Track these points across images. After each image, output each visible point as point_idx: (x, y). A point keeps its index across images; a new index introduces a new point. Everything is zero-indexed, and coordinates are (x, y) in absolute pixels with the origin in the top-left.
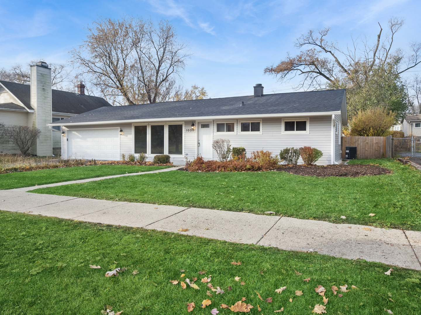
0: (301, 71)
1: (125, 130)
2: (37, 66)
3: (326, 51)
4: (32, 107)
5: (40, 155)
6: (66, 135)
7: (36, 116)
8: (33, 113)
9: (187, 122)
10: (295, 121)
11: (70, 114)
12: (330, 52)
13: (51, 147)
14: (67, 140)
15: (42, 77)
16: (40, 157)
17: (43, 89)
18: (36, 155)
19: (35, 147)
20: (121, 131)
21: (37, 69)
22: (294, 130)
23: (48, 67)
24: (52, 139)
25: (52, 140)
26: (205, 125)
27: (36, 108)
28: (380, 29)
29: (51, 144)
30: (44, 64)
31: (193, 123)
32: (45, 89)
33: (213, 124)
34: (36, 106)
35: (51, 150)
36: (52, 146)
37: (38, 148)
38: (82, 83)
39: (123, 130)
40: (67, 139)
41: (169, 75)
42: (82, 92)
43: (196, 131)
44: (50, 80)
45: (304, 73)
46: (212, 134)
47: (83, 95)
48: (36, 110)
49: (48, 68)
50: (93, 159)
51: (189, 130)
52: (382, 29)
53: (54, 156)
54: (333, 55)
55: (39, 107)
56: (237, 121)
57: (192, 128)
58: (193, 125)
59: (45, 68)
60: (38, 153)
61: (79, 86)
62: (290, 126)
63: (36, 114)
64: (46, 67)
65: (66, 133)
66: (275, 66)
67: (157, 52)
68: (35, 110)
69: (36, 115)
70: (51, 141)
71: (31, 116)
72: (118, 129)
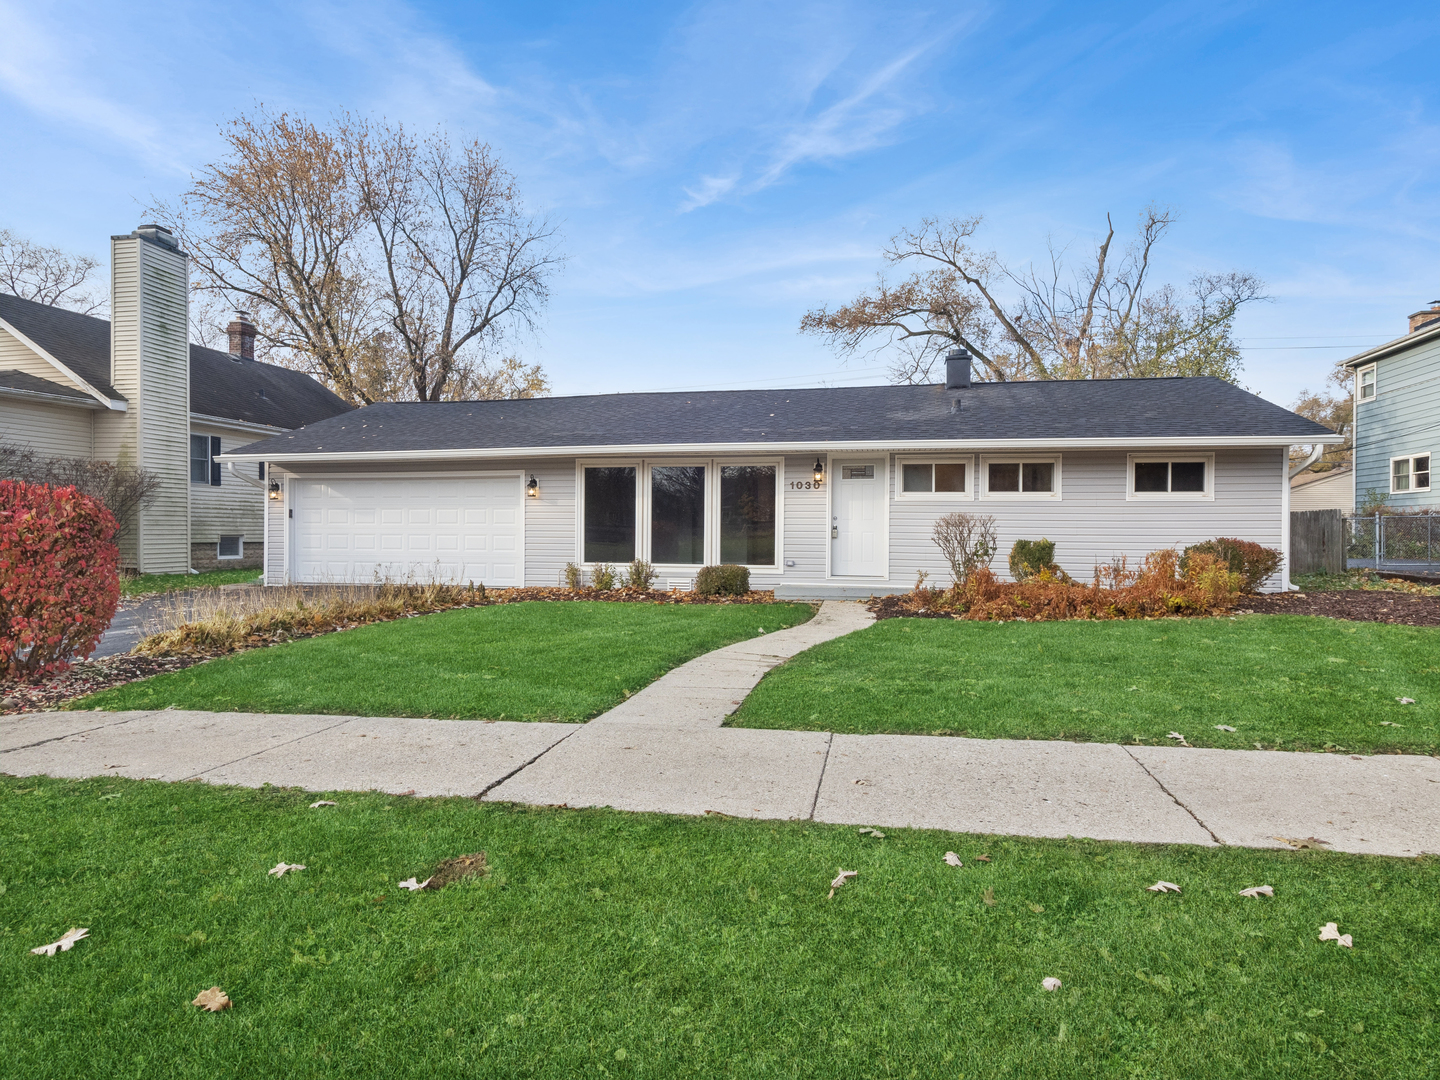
0: (907, 330)
1: (549, 483)
2: (142, 236)
3: (969, 280)
4: (120, 392)
5: (148, 571)
6: (285, 495)
7: (138, 425)
8: (123, 412)
9: (794, 460)
10: (1170, 461)
11: (246, 423)
12: (977, 282)
13: (185, 541)
14: (291, 516)
15: (158, 281)
16: (149, 578)
17: (163, 326)
18: (135, 569)
19: (132, 542)
20: (533, 484)
21: (143, 249)
22: (1165, 490)
23: (177, 246)
24: (189, 510)
25: (189, 515)
26: (859, 469)
27: (138, 396)
28: (1109, 232)
29: (185, 528)
30: (163, 235)
31: (818, 462)
32: (168, 326)
33: (892, 465)
34: (138, 386)
35: (185, 551)
36: (189, 536)
37: (142, 542)
38: (246, 319)
39: (537, 480)
40: (291, 511)
41: (495, 315)
42: (247, 350)
43: (829, 488)
44: (183, 294)
45: (912, 334)
46: (887, 497)
47: (247, 359)
48: (138, 401)
49: (178, 252)
50: (477, 584)
51: (799, 485)
52: (1112, 233)
53: (195, 572)
54: (983, 290)
55: (146, 393)
56: (977, 458)
57: (818, 477)
58: (819, 469)
59: (170, 250)
60: (142, 562)
61: (238, 328)
62: (1150, 477)
63: (138, 416)
64: (172, 248)
65: (286, 487)
66: (833, 310)
67: (457, 241)
68: (130, 401)
69: (138, 421)
70: (185, 519)
71: (111, 425)
72: (518, 477)
